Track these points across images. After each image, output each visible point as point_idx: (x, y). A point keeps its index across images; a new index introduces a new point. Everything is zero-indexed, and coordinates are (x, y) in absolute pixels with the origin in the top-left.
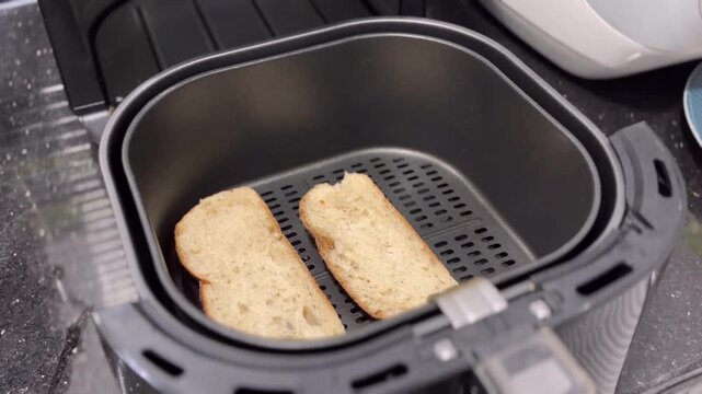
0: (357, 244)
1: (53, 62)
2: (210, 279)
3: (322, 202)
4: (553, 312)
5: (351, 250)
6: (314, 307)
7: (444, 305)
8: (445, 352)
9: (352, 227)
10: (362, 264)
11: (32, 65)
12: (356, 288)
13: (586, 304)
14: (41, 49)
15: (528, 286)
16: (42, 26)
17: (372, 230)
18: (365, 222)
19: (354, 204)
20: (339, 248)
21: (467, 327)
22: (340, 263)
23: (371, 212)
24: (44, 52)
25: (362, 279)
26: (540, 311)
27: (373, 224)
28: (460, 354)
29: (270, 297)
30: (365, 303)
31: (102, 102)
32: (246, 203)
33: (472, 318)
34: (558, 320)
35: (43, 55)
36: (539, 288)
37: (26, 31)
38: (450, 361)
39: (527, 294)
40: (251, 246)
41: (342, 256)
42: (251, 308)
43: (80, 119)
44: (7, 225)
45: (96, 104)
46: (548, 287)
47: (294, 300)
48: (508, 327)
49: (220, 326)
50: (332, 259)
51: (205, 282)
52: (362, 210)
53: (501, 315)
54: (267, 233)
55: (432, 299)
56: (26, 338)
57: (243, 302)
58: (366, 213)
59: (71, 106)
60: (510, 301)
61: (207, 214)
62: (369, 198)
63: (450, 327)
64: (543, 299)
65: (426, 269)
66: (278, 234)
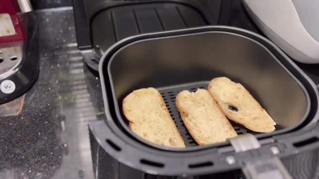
0: (197, 117)
1: (75, 32)
2: (134, 121)
3: (185, 98)
4: (280, 152)
5: (194, 119)
6: (175, 138)
7: (233, 143)
8: (231, 161)
9: (197, 109)
10: (198, 125)
11: (66, 33)
12: (195, 133)
13: (297, 151)
14: (71, 27)
15: (272, 140)
16: (73, 18)
17: (205, 112)
18: (203, 108)
19: (199, 101)
20: (190, 117)
21: (242, 153)
22: (189, 122)
23: (206, 105)
24: (72, 28)
25: (198, 130)
26: (275, 151)
27: (206, 110)
28: (237, 162)
29: (156, 132)
30: (198, 139)
31: (90, 46)
32: (153, 93)
33: (244, 149)
34: (283, 155)
35: (71, 29)
36: (276, 141)
37: (67, 19)
38: (232, 165)
39: (270, 143)
40: (152, 111)
41: (190, 120)
42: (148, 135)
43: (81, 52)
44: (47, 93)
45: (88, 46)
46: (280, 141)
47: (166, 134)
48: (259, 154)
49: (137, 136)
50: (186, 120)
51: (132, 122)
52: (202, 103)
53: (257, 150)
54: (160, 106)
55: (228, 140)
56: (48, 137)
57: (145, 132)
58: (204, 105)
59: (78, 46)
60: (262, 145)
61: (135, 97)
62: (206, 99)
63: (234, 151)
64: (277, 146)
65: (227, 132)
66: (164, 107)
